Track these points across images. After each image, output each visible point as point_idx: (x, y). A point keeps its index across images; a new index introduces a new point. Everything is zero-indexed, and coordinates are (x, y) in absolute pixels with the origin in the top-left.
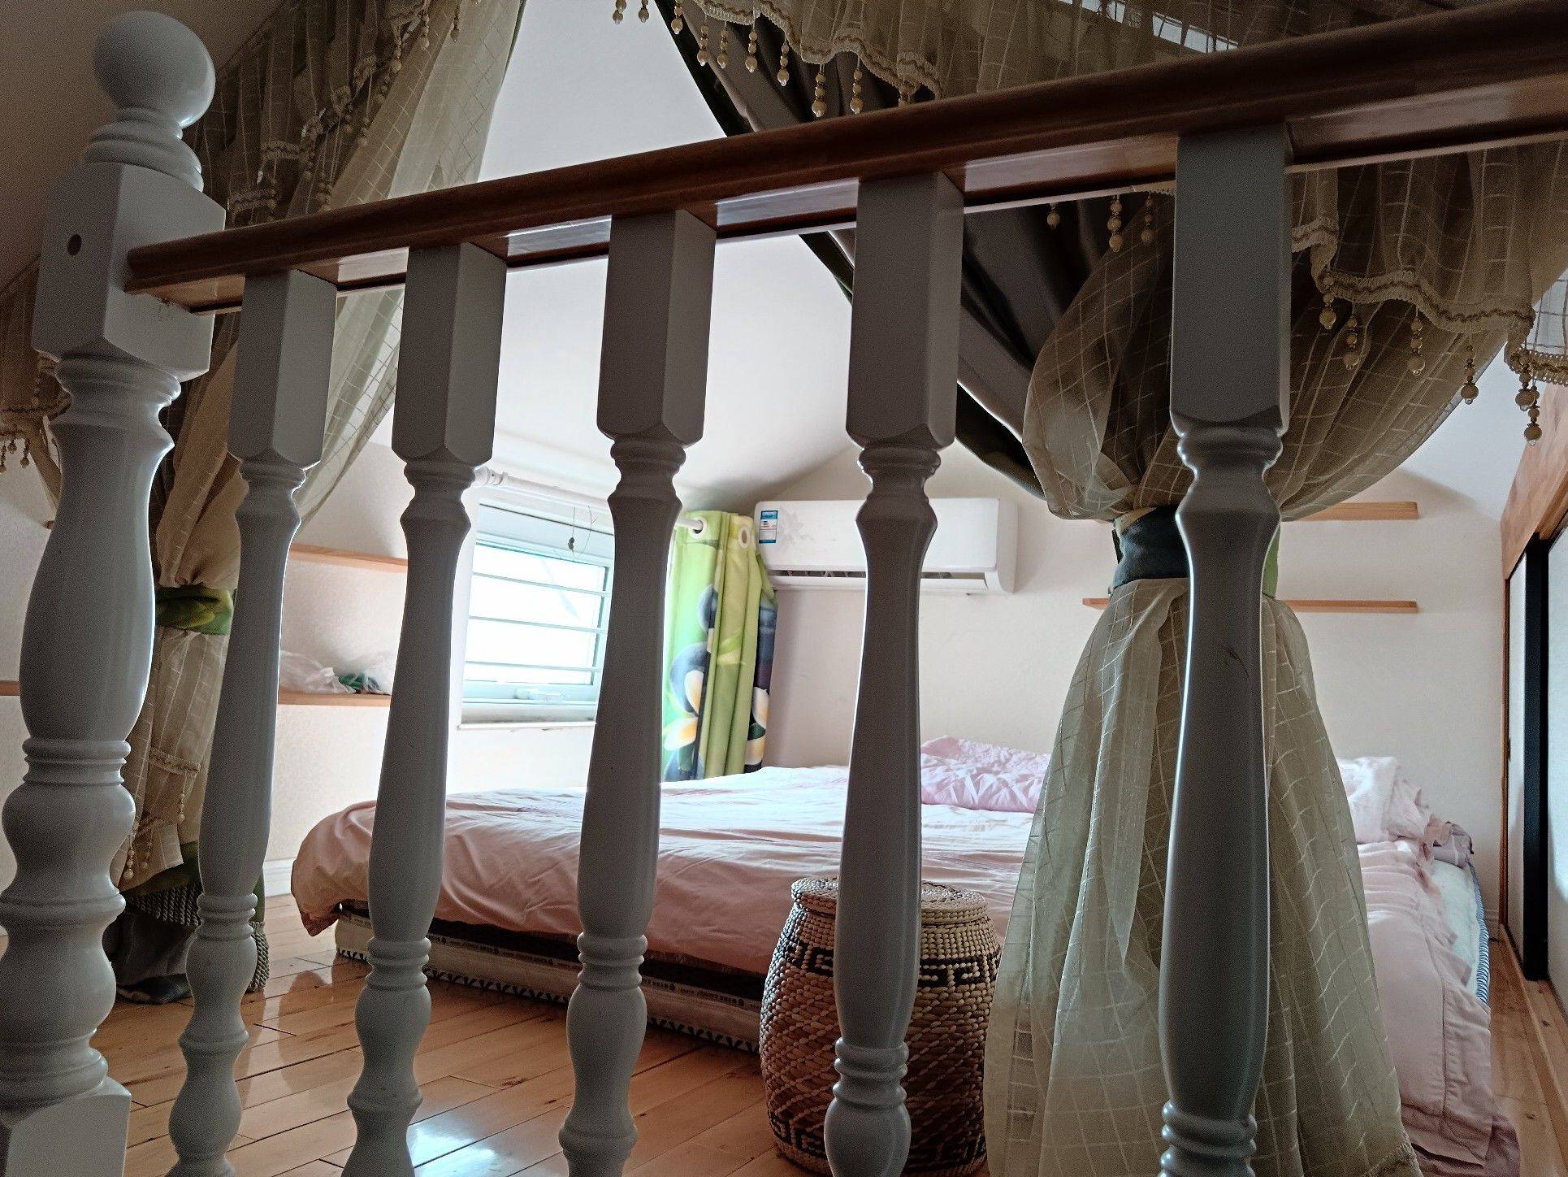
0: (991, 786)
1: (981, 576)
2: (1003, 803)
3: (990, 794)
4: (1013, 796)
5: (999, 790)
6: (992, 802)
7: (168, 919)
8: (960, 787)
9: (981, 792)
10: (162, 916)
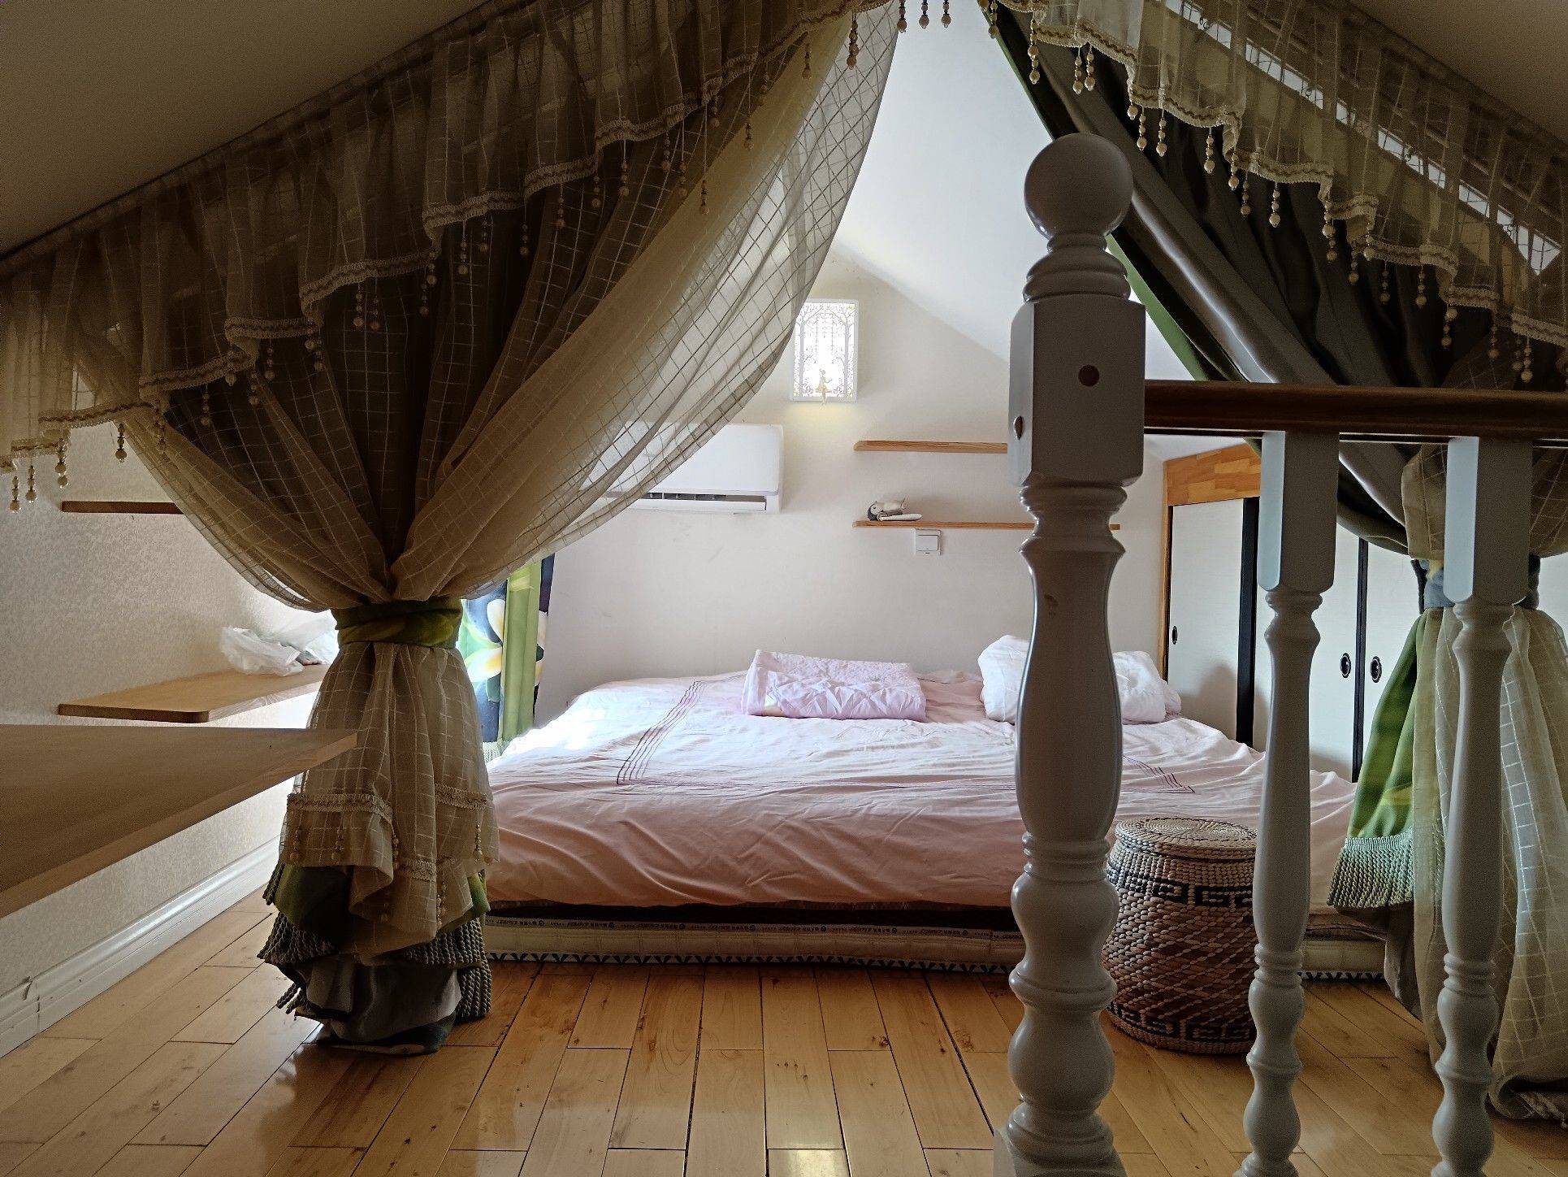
0: (851, 698)
1: (762, 499)
2: (865, 712)
3: (853, 704)
4: (873, 704)
5: (859, 701)
6: (854, 712)
7: (435, 962)
8: (824, 701)
9: (844, 703)
10: (430, 960)
